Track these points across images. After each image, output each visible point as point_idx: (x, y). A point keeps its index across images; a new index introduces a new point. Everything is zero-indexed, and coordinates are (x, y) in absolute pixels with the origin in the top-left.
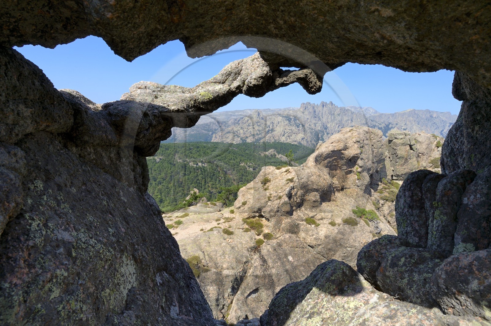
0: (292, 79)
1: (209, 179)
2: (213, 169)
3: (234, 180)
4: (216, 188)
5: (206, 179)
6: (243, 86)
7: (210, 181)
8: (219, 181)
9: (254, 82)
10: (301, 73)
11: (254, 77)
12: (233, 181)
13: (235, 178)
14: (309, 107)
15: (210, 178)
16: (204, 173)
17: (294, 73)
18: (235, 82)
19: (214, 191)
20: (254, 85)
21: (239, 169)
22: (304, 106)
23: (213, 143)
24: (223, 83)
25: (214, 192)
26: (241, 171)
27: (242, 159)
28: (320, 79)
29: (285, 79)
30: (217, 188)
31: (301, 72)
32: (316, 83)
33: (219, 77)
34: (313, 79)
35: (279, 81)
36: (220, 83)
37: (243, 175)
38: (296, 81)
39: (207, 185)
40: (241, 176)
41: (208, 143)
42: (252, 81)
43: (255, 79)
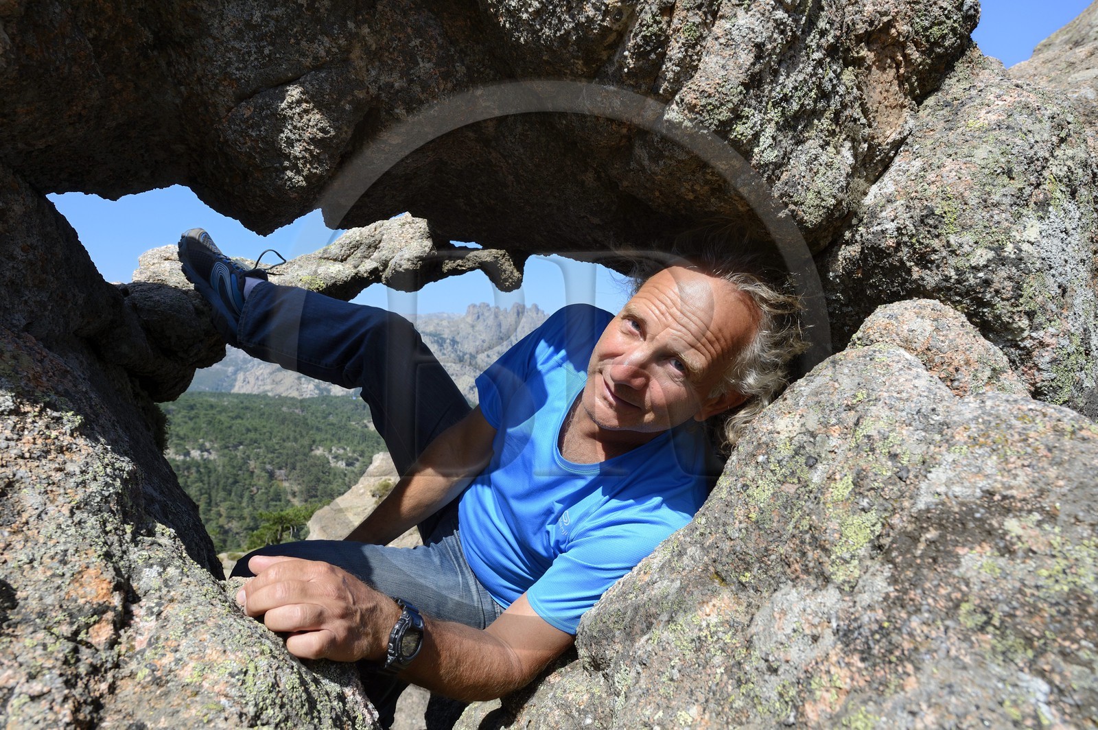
0: (470, 264)
1: (222, 494)
2: (234, 467)
3: (294, 495)
4: (242, 518)
5: (213, 493)
6: (384, 270)
7: (225, 500)
8: (252, 498)
9: (406, 265)
10: (487, 255)
11: (407, 256)
12: (290, 497)
13: (296, 488)
14: (487, 314)
15: (224, 489)
16: (206, 479)
17: (475, 253)
18: (367, 261)
19: (234, 525)
20: (407, 270)
21: (308, 463)
22: (476, 311)
23: (238, 396)
24: (342, 261)
25: (235, 531)
26: (314, 470)
27: (318, 438)
28: (520, 266)
29: (459, 262)
30: (244, 519)
31: (486, 252)
32: (512, 273)
33: (334, 250)
34: (508, 266)
35: (448, 265)
36: (335, 260)
37: (319, 480)
38: (478, 268)
39: (214, 509)
40: (313, 484)
41: (221, 395)
42: (403, 262)
43: (409, 260)
